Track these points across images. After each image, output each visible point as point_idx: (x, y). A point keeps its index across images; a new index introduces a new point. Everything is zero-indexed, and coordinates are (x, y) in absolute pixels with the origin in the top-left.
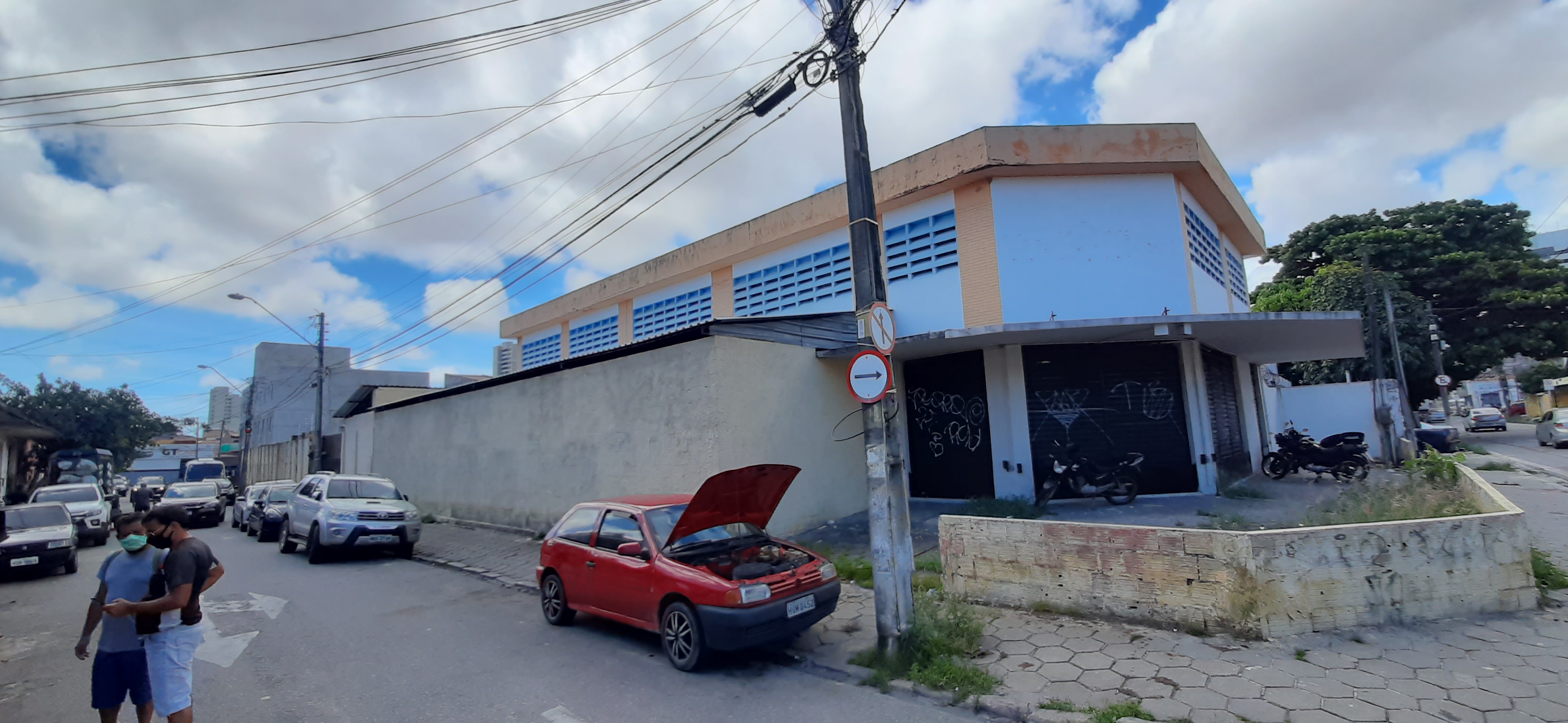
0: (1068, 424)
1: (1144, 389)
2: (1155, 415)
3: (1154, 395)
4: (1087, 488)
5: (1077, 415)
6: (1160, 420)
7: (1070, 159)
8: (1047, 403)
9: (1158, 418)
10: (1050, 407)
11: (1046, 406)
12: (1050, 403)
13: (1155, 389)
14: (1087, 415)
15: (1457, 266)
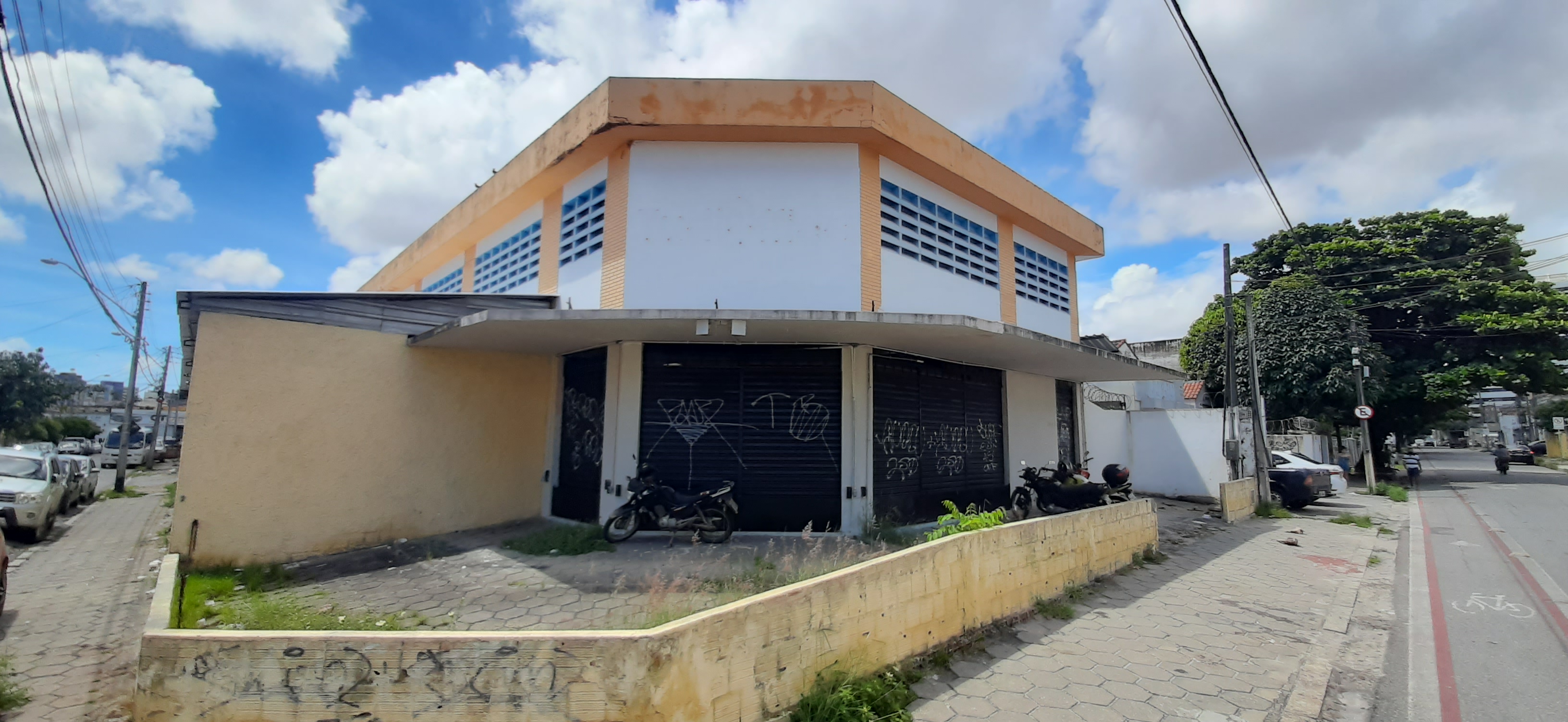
0: (693, 440)
1: (794, 404)
2: (803, 435)
3: (806, 411)
4: (665, 520)
5: (705, 431)
6: (809, 442)
7: (710, 119)
8: (671, 414)
9: (807, 439)
10: (673, 419)
11: (669, 417)
12: (673, 414)
13: (808, 405)
14: (718, 431)
15: (1423, 284)
